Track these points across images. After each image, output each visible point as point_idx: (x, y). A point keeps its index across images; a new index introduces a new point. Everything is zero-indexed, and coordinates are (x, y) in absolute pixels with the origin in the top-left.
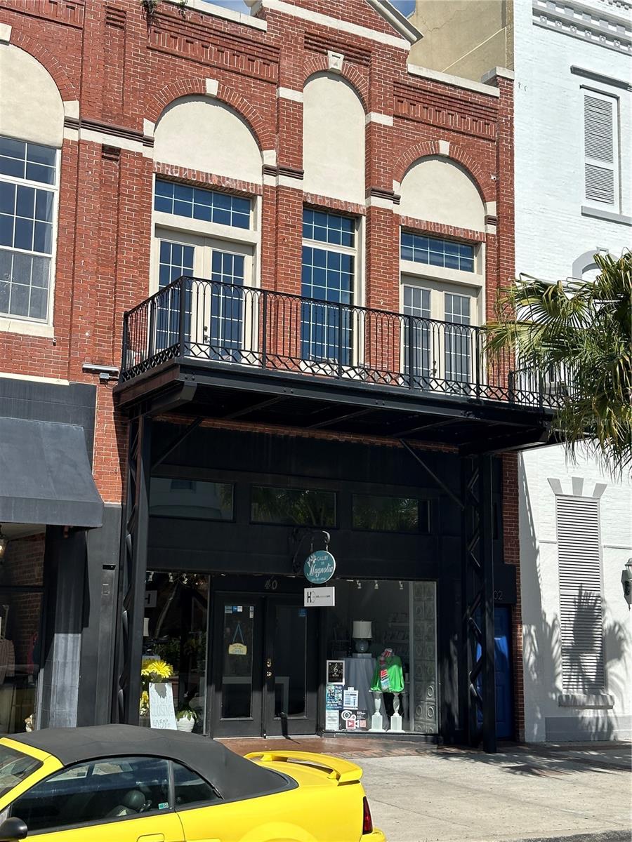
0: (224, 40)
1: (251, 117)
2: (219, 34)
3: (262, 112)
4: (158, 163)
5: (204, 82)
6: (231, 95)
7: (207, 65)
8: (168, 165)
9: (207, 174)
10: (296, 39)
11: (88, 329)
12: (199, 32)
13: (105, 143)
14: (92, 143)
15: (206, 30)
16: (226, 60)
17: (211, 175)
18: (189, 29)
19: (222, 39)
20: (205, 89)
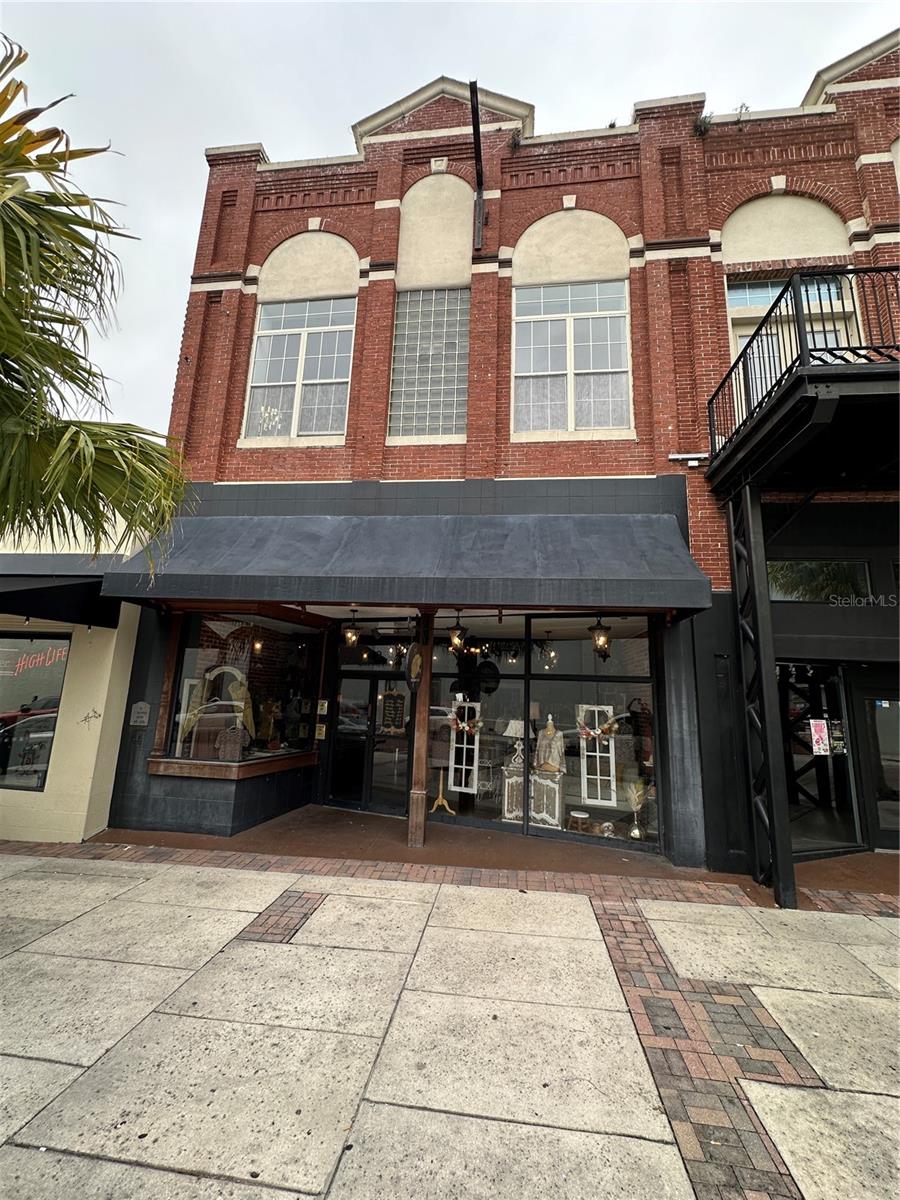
0: (788, 137)
1: (828, 195)
2: (781, 134)
3: (841, 188)
4: (728, 265)
5: (770, 181)
6: (801, 183)
7: (772, 166)
8: (739, 264)
9: (784, 261)
10: (874, 108)
11: (669, 423)
12: (759, 140)
13: (671, 257)
14: (658, 260)
15: (767, 135)
16: (793, 154)
17: (788, 260)
18: (748, 141)
19: (785, 137)
20: (771, 187)
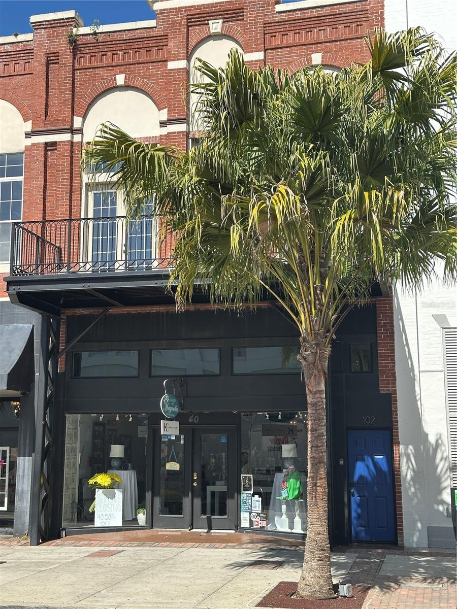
0: (127, 44)
1: (149, 90)
2: (122, 42)
3: (158, 85)
5: (115, 78)
6: (134, 80)
7: (117, 66)
10: (180, 23)
12: (109, 46)
13: (46, 141)
15: (114, 42)
16: (131, 57)
18: (102, 47)
19: (125, 45)
20: (116, 83)
